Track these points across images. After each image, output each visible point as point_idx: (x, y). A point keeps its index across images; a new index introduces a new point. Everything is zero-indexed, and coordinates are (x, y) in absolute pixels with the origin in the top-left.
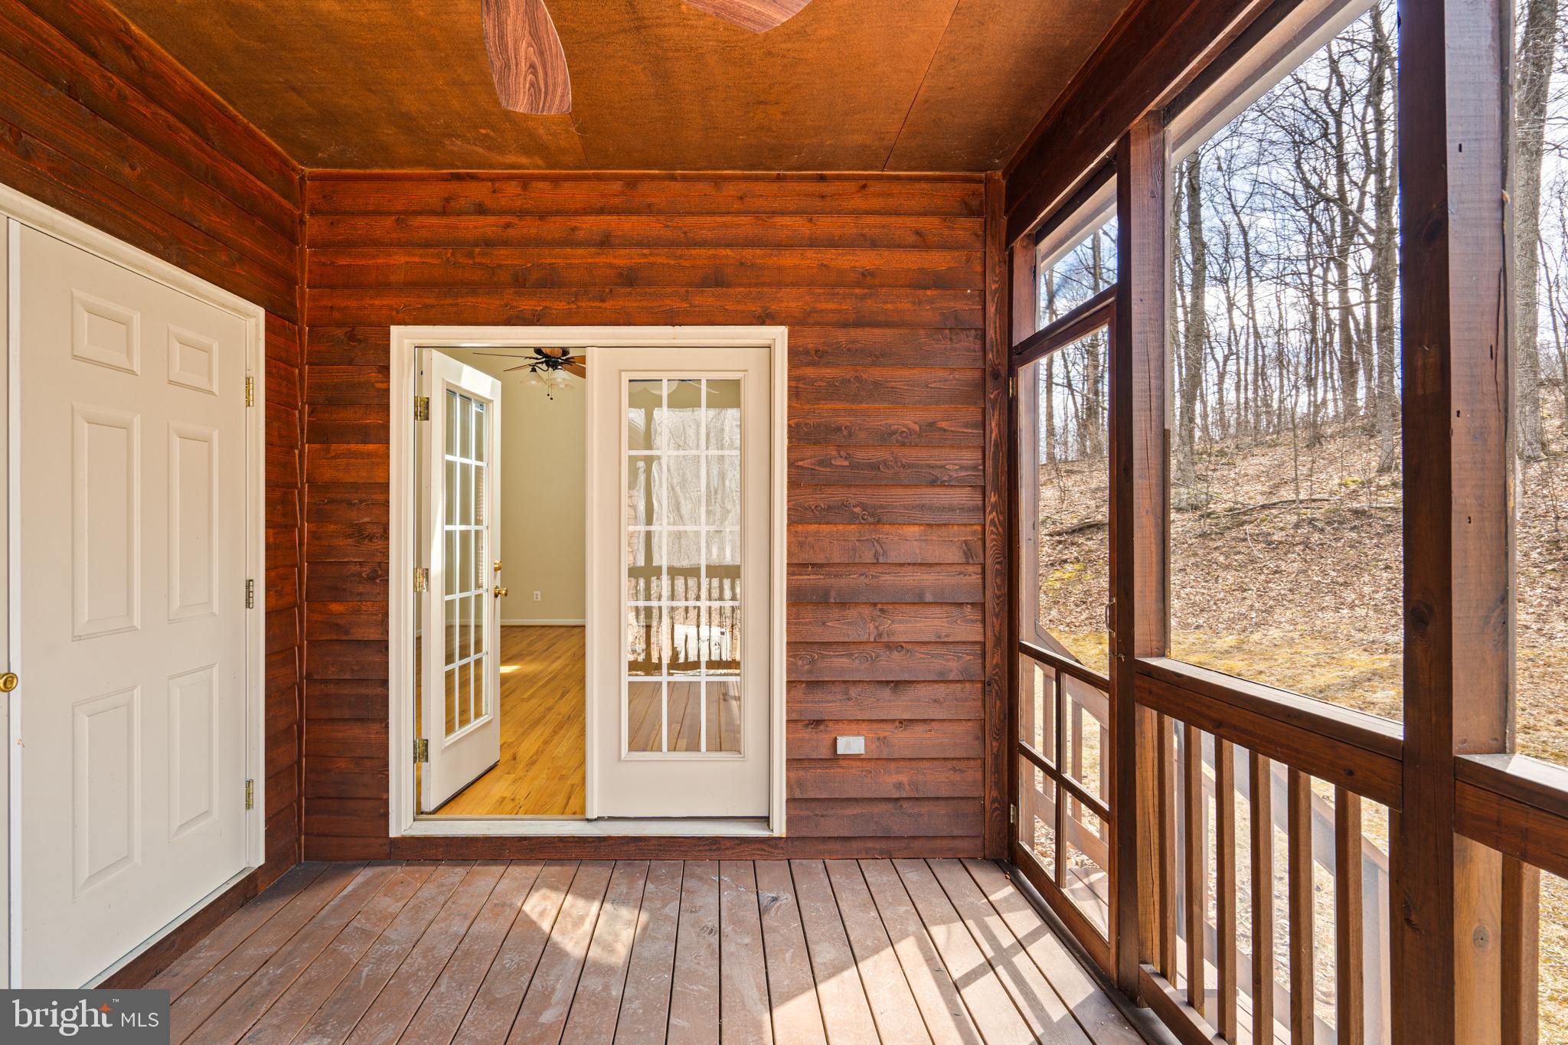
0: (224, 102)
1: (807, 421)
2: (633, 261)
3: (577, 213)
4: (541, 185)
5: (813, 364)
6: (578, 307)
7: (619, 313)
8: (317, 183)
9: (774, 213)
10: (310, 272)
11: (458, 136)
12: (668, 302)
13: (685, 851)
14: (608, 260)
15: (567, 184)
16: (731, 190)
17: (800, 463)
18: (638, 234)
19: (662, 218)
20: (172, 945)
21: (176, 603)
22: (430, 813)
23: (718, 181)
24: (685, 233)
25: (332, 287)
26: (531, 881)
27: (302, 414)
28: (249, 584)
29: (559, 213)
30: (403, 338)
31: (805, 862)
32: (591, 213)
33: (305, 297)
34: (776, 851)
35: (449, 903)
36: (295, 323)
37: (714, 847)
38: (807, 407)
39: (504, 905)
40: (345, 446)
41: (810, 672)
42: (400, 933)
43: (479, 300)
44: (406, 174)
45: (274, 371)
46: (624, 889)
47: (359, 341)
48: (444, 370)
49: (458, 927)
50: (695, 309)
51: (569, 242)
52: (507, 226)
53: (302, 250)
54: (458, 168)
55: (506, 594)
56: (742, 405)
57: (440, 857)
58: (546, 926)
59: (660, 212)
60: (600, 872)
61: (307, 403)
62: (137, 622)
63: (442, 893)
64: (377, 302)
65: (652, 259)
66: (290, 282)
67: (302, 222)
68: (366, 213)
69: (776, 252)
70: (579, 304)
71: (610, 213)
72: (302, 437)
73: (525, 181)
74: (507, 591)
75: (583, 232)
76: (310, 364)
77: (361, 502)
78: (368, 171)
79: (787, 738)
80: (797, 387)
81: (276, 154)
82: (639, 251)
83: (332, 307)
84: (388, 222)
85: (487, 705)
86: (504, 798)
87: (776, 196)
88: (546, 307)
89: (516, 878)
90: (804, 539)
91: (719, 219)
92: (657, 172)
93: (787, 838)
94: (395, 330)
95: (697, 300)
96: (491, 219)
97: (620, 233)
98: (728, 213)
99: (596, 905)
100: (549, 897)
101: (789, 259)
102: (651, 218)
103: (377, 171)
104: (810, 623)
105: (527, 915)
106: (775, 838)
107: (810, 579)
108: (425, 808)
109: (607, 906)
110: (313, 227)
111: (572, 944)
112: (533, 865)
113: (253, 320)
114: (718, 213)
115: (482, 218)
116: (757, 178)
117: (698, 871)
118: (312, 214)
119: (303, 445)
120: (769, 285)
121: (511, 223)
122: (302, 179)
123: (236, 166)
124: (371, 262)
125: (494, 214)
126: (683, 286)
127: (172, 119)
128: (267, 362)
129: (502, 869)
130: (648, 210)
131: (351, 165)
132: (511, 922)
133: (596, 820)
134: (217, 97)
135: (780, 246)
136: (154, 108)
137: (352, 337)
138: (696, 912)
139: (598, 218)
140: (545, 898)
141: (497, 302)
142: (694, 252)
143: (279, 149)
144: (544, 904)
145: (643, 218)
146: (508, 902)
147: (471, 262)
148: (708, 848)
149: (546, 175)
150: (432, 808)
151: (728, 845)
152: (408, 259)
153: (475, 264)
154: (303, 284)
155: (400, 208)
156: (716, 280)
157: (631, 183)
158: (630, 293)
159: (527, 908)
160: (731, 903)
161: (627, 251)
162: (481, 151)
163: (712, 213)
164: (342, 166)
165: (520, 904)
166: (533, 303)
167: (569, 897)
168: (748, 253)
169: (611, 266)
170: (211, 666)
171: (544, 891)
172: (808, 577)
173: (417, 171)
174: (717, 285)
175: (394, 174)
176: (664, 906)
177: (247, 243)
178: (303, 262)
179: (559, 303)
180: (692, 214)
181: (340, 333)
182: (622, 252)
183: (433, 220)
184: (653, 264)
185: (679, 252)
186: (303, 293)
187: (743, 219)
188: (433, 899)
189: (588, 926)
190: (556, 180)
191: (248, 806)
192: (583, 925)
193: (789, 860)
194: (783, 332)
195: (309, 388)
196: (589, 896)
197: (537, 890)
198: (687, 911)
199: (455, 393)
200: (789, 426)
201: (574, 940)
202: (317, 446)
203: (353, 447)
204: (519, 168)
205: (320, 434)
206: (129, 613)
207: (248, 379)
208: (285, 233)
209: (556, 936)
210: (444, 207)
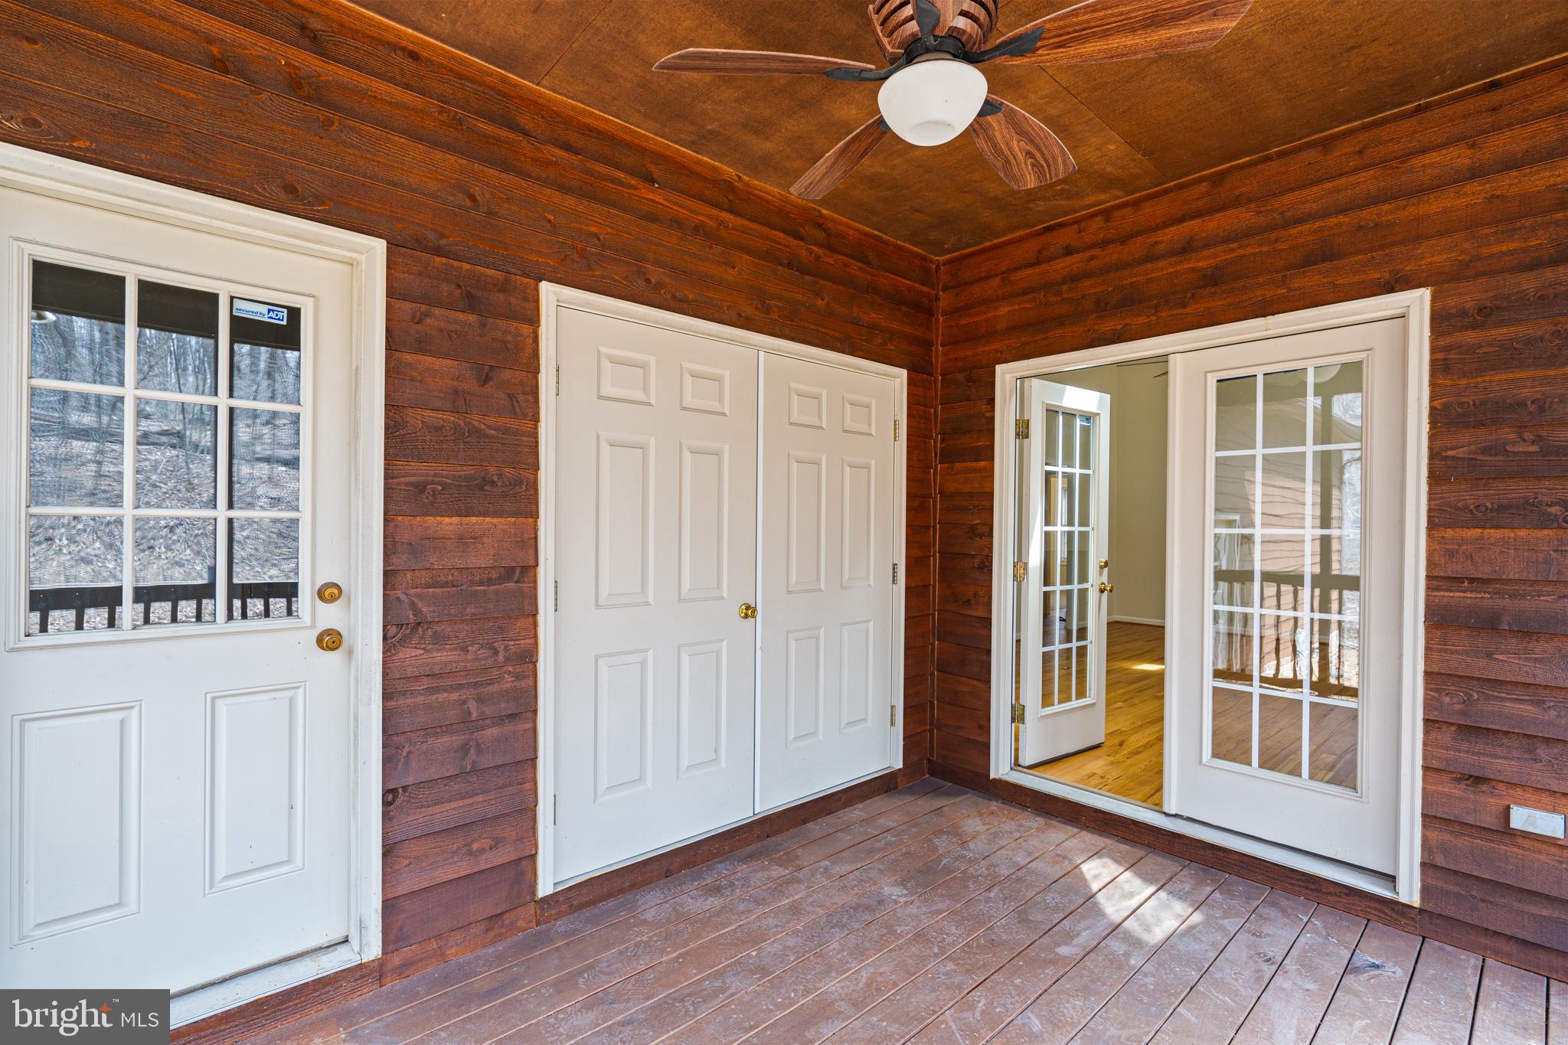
0: (879, 234)
1: (1464, 400)
2: (1218, 259)
3: (1157, 228)
4: (1123, 212)
5: (1473, 326)
6: (1158, 318)
7: (1202, 315)
8: (948, 266)
9: (1410, 155)
10: (942, 334)
11: (1040, 199)
12: (1259, 292)
13: (1273, 878)
14: (1190, 266)
15: (1147, 204)
16: (1347, 147)
17: (1450, 453)
18: (1225, 230)
19: (1253, 206)
20: (840, 799)
21: (846, 577)
22: (1025, 767)
23: (1326, 144)
24: (1282, 214)
25: (957, 343)
26: (1097, 849)
27: (936, 442)
28: (894, 566)
29: (1138, 233)
30: (1006, 374)
31: (1448, 948)
32: (1172, 224)
33: (940, 355)
34: (1403, 921)
35: (1021, 840)
36: (931, 375)
37: (1313, 887)
38: (1464, 382)
39: (1065, 857)
40: (963, 464)
41: (1463, 713)
42: (977, 846)
43: (1066, 330)
44: (1009, 240)
45: (915, 413)
46: (1187, 887)
47: (974, 381)
48: (1042, 394)
49: (1021, 859)
50: (1292, 293)
51: (1150, 258)
52: (1091, 258)
53: (937, 320)
54: (1048, 221)
55: (1111, 591)
56: (1364, 390)
57: (1028, 805)
58: (1095, 887)
59: (1250, 200)
60: (1170, 865)
61: (940, 433)
62: (823, 587)
63: (1019, 831)
64: (986, 348)
65: (1241, 252)
66: (927, 345)
67: (937, 299)
68: (979, 280)
69: (1414, 200)
70: (1160, 315)
71: (1192, 218)
72: (936, 460)
73: (1107, 214)
74: (1112, 587)
75: (1163, 244)
76: (942, 404)
77: (974, 507)
78: (981, 246)
79: (1424, 789)
80: (1446, 359)
81: (917, 255)
82: (1225, 247)
83: (956, 359)
84: (995, 282)
85: (1090, 690)
86: (1094, 774)
87: (1415, 132)
88: (1126, 324)
89: (1085, 842)
90: (1455, 547)
91: (1328, 185)
92: (1248, 159)
93: (1421, 911)
94: (999, 368)
95: (1297, 283)
96: (1076, 257)
97: (1204, 235)
98: (1341, 175)
99: (1152, 889)
100: (1109, 867)
101: (1433, 206)
102: (1240, 209)
103: (987, 244)
104: (1465, 651)
105: (1082, 873)
106: (1399, 903)
107: (1464, 597)
108: (1021, 762)
109: (1162, 894)
110: (945, 299)
111: (1113, 909)
112: (1106, 837)
113: (899, 380)
114: (1327, 179)
115: (1068, 258)
116: (1384, 122)
117: (1284, 903)
118: (943, 291)
119: (936, 466)
120: (1401, 243)
121: (1093, 256)
122: (938, 267)
123: (887, 274)
124: (983, 318)
125: (1078, 252)
126: (1278, 272)
127: (846, 259)
128: (908, 407)
129: (1075, 830)
130: (1237, 202)
131: (969, 246)
132: (1064, 872)
133: (1173, 815)
134: (876, 232)
135: (1421, 191)
136: (836, 256)
137: (969, 379)
138: (1260, 936)
139: (1180, 227)
140: (1104, 866)
141: (1081, 329)
142: (1293, 231)
143: (919, 251)
144: (1100, 870)
145: (1231, 212)
146: (1070, 857)
147: (1059, 299)
148: (1303, 884)
149: (1127, 201)
150: (1027, 764)
151: (1332, 890)
152: (1009, 308)
153: (1062, 299)
154: (937, 344)
155: (1004, 268)
156: (1323, 254)
157: (1217, 180)
158: (1215, 293)
159: (1085, 867)
160: (1310, 947)
161: (1212, 250)
162: (1062, 202)
163: (1319, 181)
164: (963, 249)
165: (1079, 862)
166: (1114, 323)
167: (1127, 874)
168: (1370, 214)
169: (1193, 270)
170: (869, 621)
171: (1106, 860)
172: (1462, 594)
173: (1017, 234)
174: (1324, 260)
175: (999, 243)
176: (1224, 917)
177: (895, 326)
178: (937, 329)
179: (1139, 318)
180: (1292, 190)
181: (961, 377)
182: (1207, 253)
183: (1030, 271)
184: (1242, 257)
185: (1274, 236)
186: (937, 350)
187: (1363, 175)
188: (1011, 833)
189: (1134, 902)
190: (1136, 204)
191: (892, 724)
192: (1130, 899)
193: (1424, 938)
194: (1422, 297)
195: (941, 422)
196: (1148, 879)
197: (1100, 857)
198: (1249, 932)
199: (1058, 412)
200: (1432, 409)
201: (1116, 908)
202: (946, 465)
203: (969, 464)
204: (1101, 203)
205: (948, 456)
206: (818, 580)
207: (895, 422)
208: (924, 310)
209: (1100, 897)
210: (1037, 258)
